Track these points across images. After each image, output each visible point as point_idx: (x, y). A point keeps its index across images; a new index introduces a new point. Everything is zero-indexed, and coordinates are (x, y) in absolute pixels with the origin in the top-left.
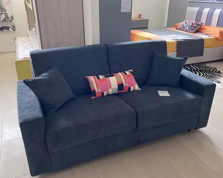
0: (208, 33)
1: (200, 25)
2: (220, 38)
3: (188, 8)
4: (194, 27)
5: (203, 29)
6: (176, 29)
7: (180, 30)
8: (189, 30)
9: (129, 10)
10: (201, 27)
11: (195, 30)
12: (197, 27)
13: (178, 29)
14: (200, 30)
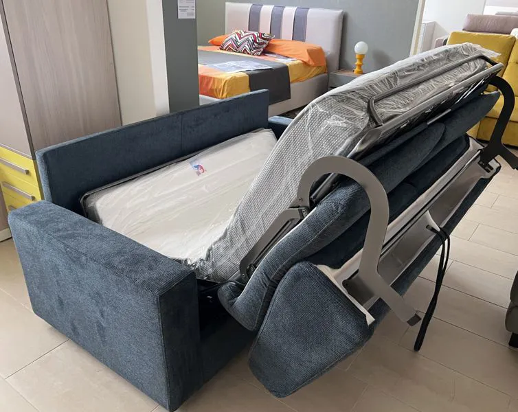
0: (286, 54)
1: (268, 40)
2: (311, 63)
3: (227, 4)
4: (259, 43)
5: (274, 46)
6: (221, 49)
7: (230, 50)
8: (250, 50)
9: (193, 15)
10: (271, 43)
11: (262, 50)
12: (263, 43)
13: (225, 50)
14: (269, 49)
